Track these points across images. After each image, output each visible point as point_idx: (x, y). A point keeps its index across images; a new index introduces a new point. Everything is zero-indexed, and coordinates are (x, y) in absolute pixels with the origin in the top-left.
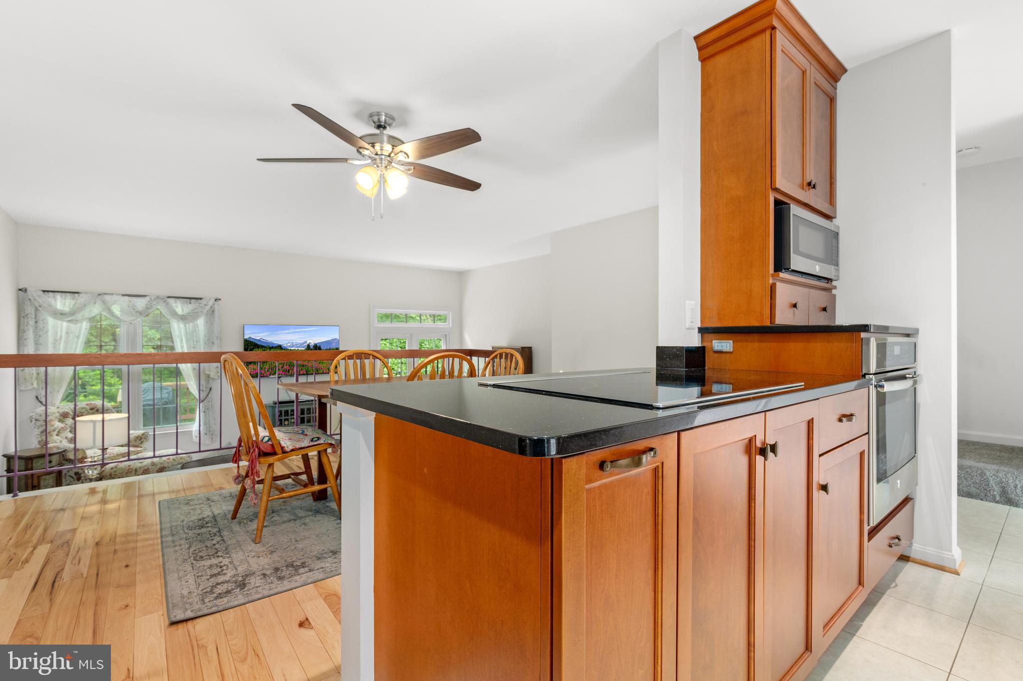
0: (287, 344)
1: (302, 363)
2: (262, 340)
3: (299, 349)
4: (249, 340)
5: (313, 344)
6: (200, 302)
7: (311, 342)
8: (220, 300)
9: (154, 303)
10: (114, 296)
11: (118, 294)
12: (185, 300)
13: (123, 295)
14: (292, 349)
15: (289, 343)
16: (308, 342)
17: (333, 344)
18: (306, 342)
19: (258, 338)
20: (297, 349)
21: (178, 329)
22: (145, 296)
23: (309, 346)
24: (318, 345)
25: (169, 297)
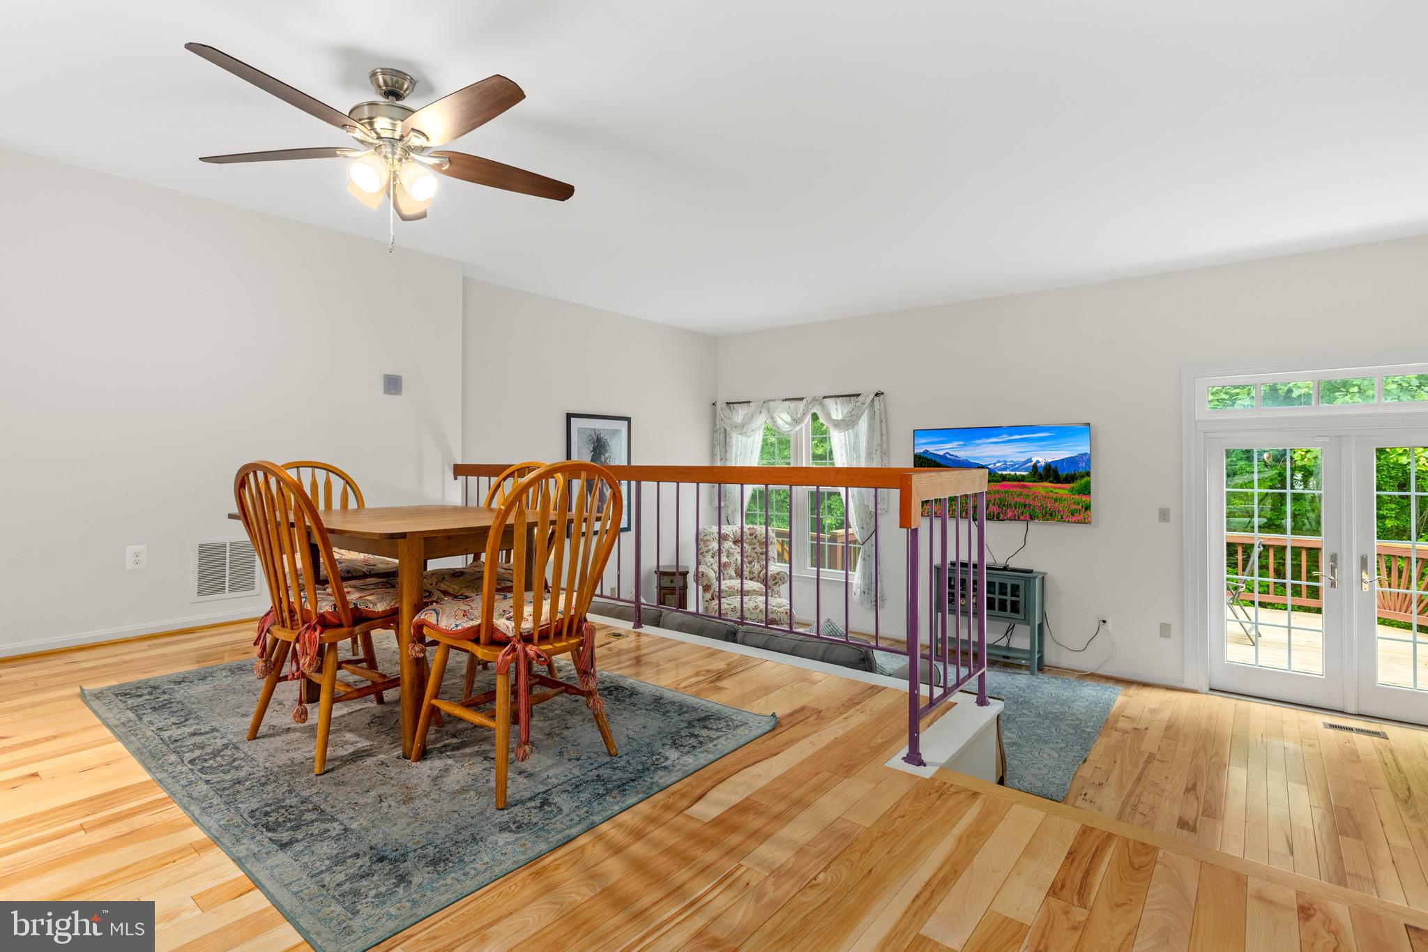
0: (995, 464)
1: (1022, 502)
2: (948, 456)
3: (1018, 473)
4: (925, 456)
5: (1043, 464)
6: (857, 400)
7: (1040, 459)
8: (883, 394)
9: (810, 406)
10: (776, 401)
11: (779, 400)
12: (845, 398)
13: (783, 400)
14: (1004, 473)
15: (999, 462)
16: (1034, 460)
17: (1081, 465)
18: (1030, 460)
19: (941, 453)
20: (1013, 473)
21: (838, 440)
22: (802, 399)
23: (1035, 467)
24: (1053, 466)
25: (824, 397)
